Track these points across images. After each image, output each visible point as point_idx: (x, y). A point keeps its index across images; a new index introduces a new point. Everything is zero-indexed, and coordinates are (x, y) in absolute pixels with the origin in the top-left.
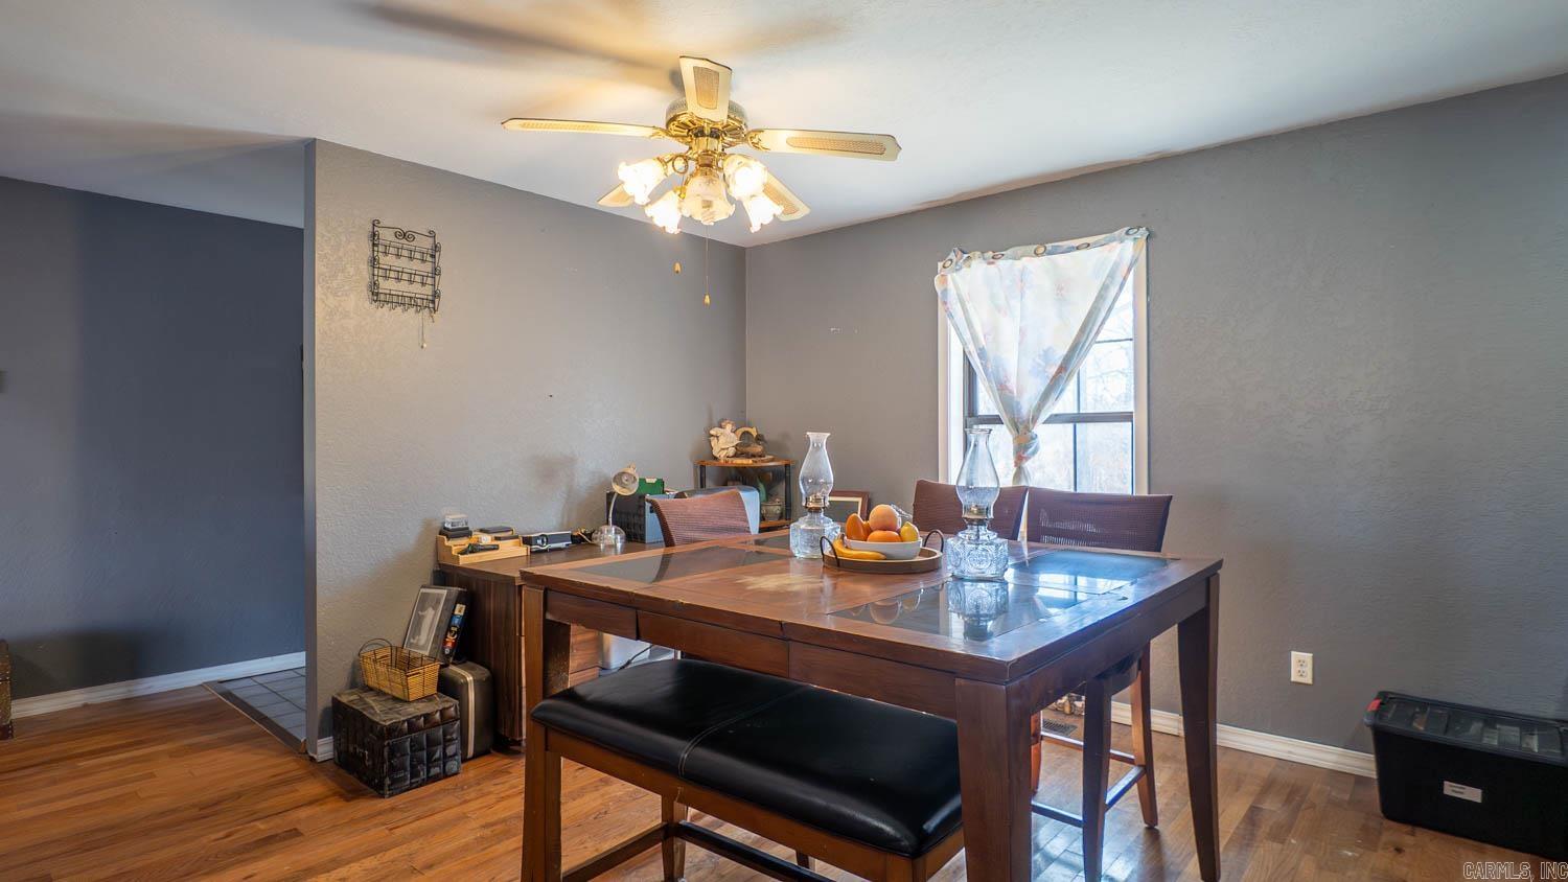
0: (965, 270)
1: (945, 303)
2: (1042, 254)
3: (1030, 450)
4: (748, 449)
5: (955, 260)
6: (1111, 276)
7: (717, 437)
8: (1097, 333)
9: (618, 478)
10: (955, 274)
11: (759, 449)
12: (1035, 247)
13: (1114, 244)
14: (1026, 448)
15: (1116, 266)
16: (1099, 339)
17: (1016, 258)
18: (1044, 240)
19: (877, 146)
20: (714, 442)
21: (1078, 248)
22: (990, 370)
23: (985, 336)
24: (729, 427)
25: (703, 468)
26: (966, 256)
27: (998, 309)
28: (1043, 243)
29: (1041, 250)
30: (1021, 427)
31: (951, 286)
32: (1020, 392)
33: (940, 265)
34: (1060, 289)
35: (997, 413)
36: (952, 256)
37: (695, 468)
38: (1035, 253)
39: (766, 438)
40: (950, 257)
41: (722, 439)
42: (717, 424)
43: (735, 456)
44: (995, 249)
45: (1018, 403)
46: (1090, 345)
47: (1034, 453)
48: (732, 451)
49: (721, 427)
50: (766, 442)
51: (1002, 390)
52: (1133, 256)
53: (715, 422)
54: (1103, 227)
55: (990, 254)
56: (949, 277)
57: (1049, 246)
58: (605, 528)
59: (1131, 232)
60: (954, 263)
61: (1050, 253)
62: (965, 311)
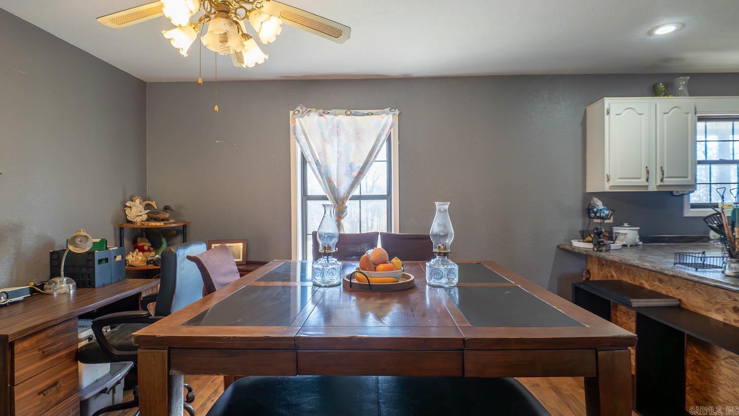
0: (306, 117)
1: (295, 134)
2: (349, 115)
3: (345, 213)
4: (158, 216)
5: (301, 111)
6: (383, 130)
7: (131, 207)
8: (376, 157)
9: (72, 241)
10: (300, 119)
11: (167, 215)
12: (346, 110)
13: (384, 115)
14: (343, 213)
15: (385, 125)
16: (376, 160)
17: (336, 115)
18: (351, 108)
19: (334, 31)
20: (128, 211)
21: (368, 114)
22: (322, 172)
23: (319, 154)
24: (138, 201)
25: (121, 229)
26: (309, 109)
27: (324, 140)
28: (349, 109)
29: (349, 113)
30: (340, 202)
31: (298, 124)
32: (339, 184)
33: (291, 112)
34: (358, 133)
35: (325, 195)
36: (299, 108)
37: (115, 229)
38: (346, 113)
39: (172, 208)
40: (297, 109)
41: (134, 209)
42: (129, 199)
43: (148, 220)
44: (325, 108)
45: (338, 189)
46: (372, 162)
47: (346, 215)
48: (145, 217)
49: (132, 201)
50: (173, 211)
51: (329, 182)
52: (393, 122)
53: (128, 198)
54: (379, 106)
55: (321, 111)
56: (297, 119)
57: (353, 111)
58: (57, 280)
59: (392, 110)
60: (300, 113)
61: (354, 115)
62: (307, 139)
